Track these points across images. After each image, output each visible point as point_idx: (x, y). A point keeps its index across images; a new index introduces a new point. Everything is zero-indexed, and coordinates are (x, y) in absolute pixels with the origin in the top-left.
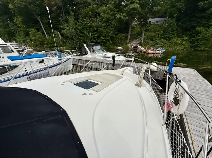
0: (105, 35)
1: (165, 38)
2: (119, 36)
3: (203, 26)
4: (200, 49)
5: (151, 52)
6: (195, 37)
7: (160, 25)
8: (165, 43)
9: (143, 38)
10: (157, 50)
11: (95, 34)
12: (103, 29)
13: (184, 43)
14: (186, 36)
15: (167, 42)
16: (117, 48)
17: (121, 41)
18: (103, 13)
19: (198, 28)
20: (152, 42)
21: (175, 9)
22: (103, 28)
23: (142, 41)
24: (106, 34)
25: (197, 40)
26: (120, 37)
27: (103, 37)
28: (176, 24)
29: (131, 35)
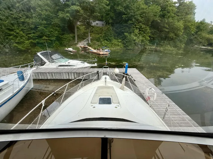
0: (49, 35)
1: (107, 40)
2: (66, 36)
3: (127, 32)
4: (129, 48)
5: (101, 53)
6: (125, 40)
7: (100, 28)
8: (108, 44)
9: (90, 39)
10: (105, 51)
11: (34, 33)
12: (45, 27)
13: (120, 44)
14: (120, 39)
15: (109, 43)
16: (66, 49)
17: (69, 42)
18: (39, 8)
19: (125, 34)
20: (98, 43)
21: (109, 16)
22: (43, 26)
23: (90, 42)
24: (49, 33)
25: (126, 42)
26: (68, 38)
27: (46, 36)
28: (112, 29)
29: (78, 36)
